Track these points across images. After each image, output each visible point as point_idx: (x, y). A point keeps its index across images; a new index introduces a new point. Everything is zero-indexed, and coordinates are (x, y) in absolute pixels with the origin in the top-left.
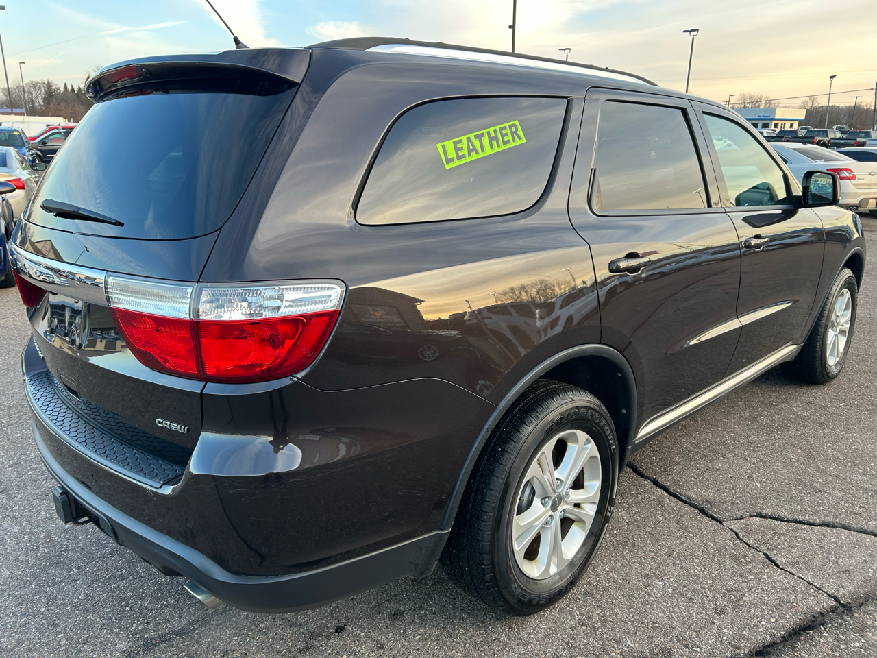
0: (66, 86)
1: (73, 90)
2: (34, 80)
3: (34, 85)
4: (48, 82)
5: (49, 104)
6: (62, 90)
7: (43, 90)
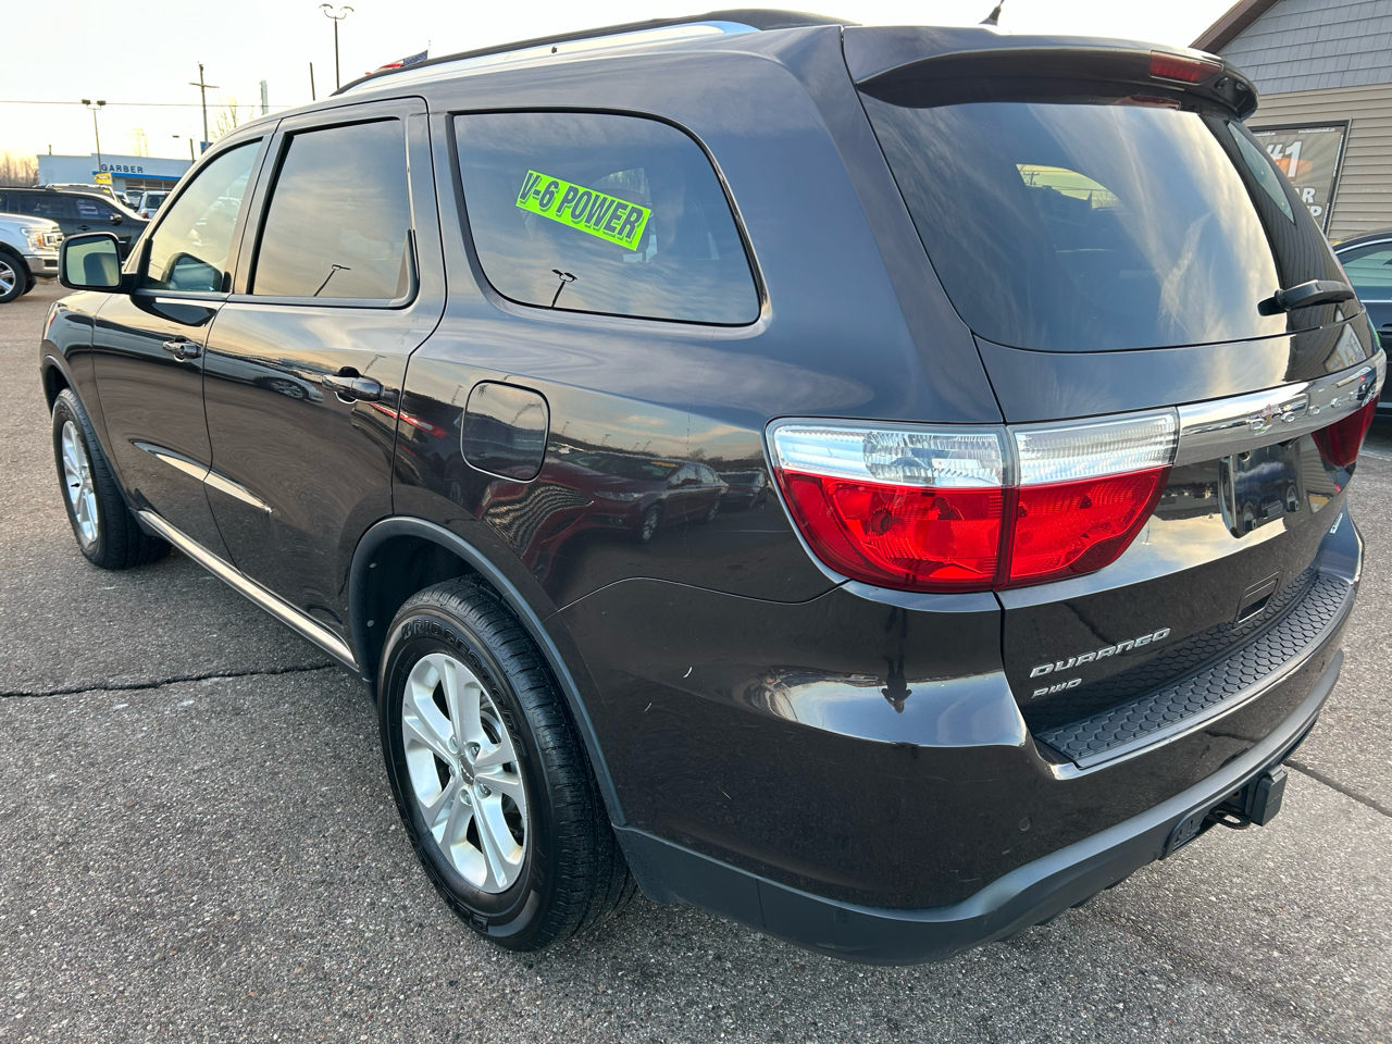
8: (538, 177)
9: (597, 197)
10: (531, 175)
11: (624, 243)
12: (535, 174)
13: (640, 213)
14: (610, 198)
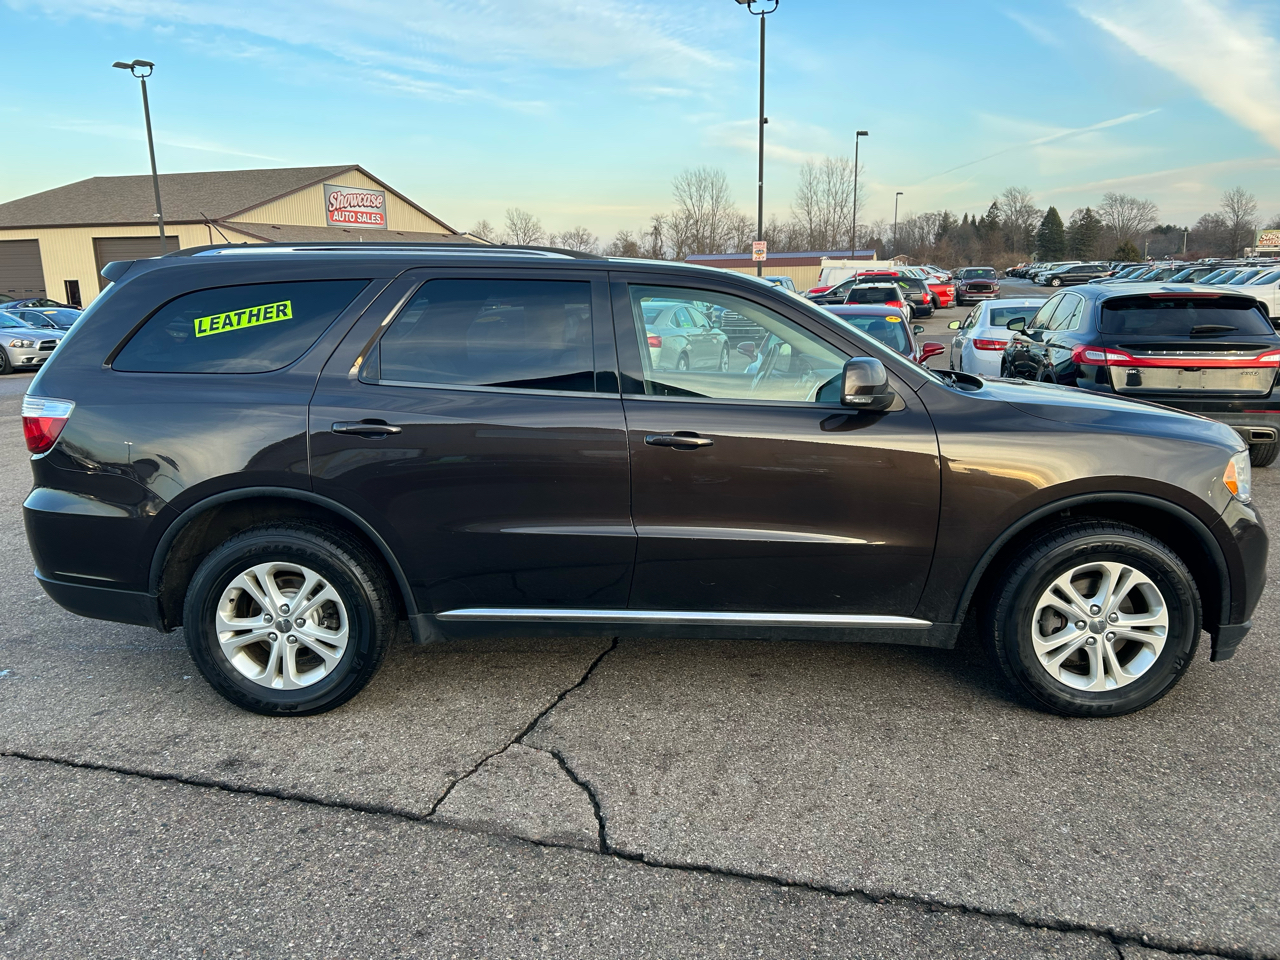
0: (966, 217)
1: (974, 221)
2: (928, 212)
3: (927, 218)
4: (946, 214)
5: (940, 240)
6: (960, 222)
7: (937, 223)
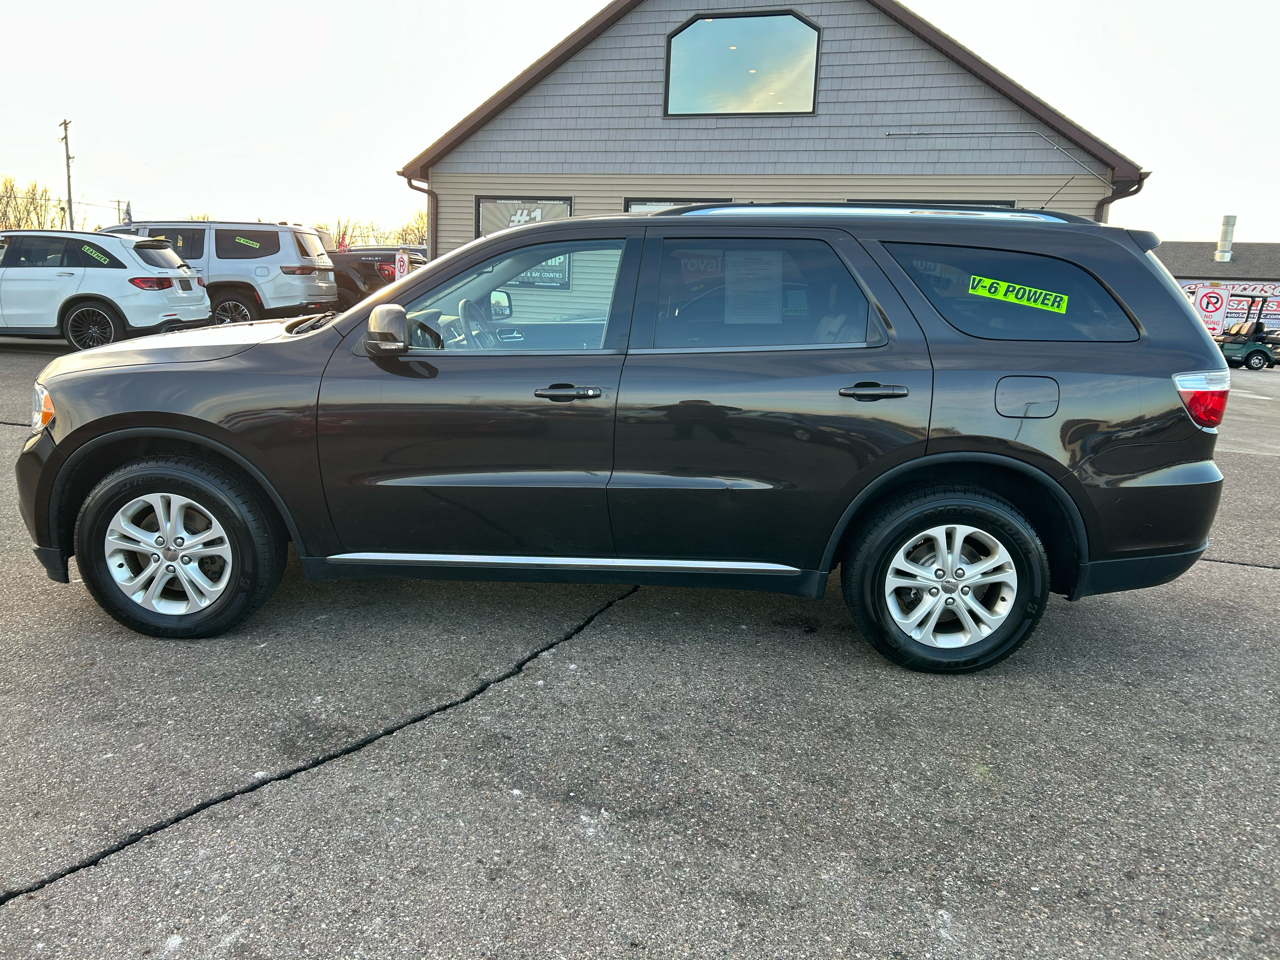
8: (980, 280)
9: (1030, 291)
10: (974, 279)
11: (1056, 310)
12: (978, 278)
13: (1062, 299)
14: (1039, 291)
